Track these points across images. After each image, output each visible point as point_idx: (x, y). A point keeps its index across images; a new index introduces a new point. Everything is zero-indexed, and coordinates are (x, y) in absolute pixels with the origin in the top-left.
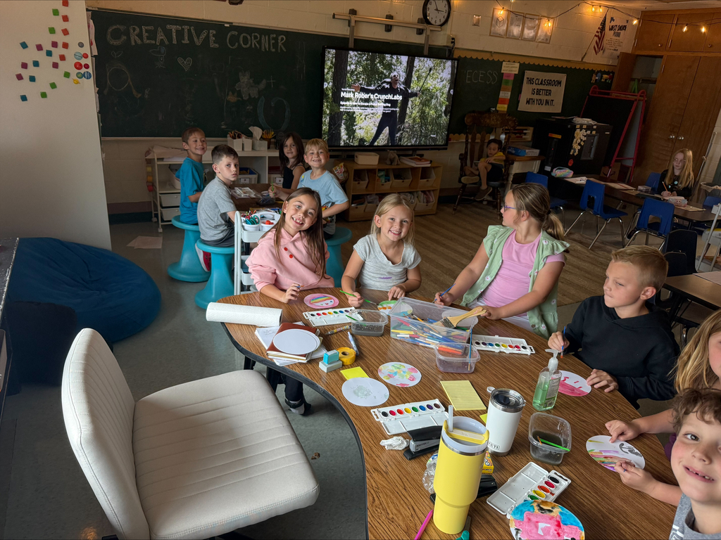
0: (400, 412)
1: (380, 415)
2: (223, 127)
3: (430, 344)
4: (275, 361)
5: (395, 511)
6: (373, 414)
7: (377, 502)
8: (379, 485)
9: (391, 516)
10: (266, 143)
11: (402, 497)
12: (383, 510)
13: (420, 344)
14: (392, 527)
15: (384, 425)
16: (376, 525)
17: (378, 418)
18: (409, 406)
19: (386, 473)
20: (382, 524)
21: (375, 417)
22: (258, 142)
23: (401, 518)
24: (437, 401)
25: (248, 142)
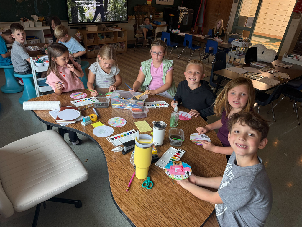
0: (119, 137)
1: (111, 140)
2: (17, 16)
3: (129, 108)
4: (60, 124)
5: (120, 175)
6: (108, 139)
7: (113, 173)
8: (113, 167)
9: (119, 177)
10: (41, 23)
11: (123, 169)
12: (116, 176)
13: (125, 109)
14: (120, 182)
15: (113, 143)
16: (113, 182)
17: (110, 141)
18: (122, 134)
19: (115, 161)
20: (115, 181)
21: (109, 141)
22: (37, 23)
23: (123, 177)
24: (133, 130)
25: (32, 23)
